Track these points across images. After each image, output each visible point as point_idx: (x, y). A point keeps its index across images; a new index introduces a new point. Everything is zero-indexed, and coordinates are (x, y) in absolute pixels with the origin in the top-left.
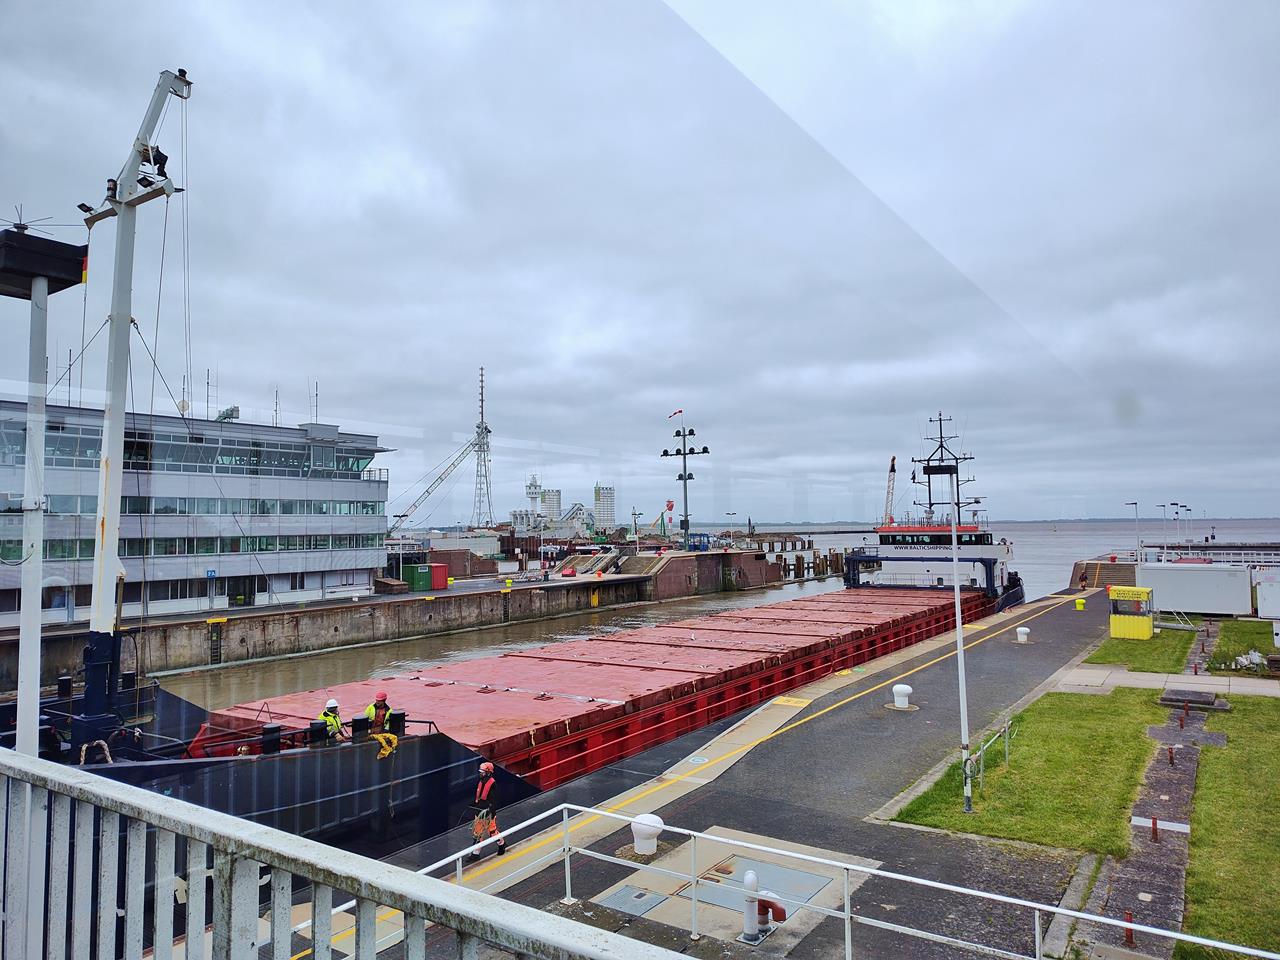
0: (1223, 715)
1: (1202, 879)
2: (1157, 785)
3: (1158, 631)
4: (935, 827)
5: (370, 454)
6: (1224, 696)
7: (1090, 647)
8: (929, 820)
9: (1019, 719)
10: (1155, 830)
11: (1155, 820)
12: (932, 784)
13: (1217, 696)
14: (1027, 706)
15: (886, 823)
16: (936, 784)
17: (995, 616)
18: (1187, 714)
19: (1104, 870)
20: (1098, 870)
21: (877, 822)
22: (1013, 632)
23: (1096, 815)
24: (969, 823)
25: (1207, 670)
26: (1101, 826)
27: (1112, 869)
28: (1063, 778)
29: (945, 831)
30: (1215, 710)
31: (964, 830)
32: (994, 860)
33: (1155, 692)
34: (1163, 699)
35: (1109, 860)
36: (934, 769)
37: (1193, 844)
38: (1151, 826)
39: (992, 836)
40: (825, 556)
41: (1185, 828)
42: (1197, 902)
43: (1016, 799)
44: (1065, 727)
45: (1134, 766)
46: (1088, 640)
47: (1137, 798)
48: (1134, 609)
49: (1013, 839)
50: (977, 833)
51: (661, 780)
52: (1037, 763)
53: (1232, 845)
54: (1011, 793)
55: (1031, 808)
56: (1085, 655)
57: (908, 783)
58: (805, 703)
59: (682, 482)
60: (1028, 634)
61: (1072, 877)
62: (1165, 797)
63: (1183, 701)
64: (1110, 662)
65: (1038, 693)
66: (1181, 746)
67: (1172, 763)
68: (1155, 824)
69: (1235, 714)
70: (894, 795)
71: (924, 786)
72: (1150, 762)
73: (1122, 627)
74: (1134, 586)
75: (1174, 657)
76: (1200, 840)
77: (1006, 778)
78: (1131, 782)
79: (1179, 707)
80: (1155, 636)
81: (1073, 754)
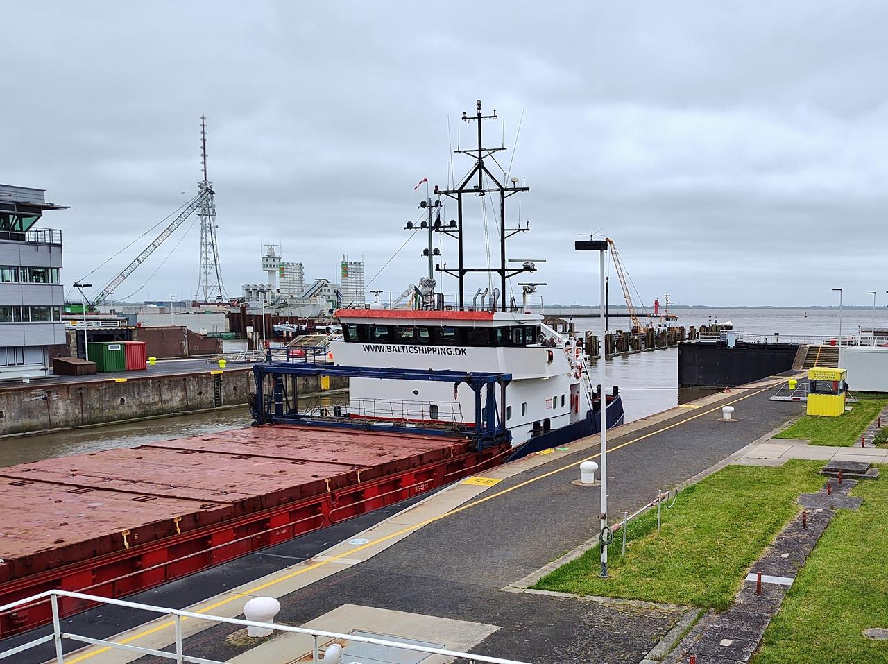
0: (869, 482)
1: (782, 624)
2: (783, 545)
3: (849, 408)
4: (567, 591)
5: (36, 210)
6: (877, 466)
7: (786, 424)
8: (564, 586)
9: (691, 490)
10: (759, 583)
11: (759, 575)
12: (583, 553)
13: (871, 466)
14: (704, 478)
15: (522, 591)
16: (587, 552)
18: (840, 482)
19: (701, 622)
20: (696, 621)
21: (515, 591)
22: (721, 411)
23: (716, 575)
24: (600, 585)
25: (874, 443)
26: (719, 582)
27: (709, 621)
28: (706, 541)
29: (575, 595)
30: (865, 478)
31: (592, 594)
32: (607, 619)
33: (821, 463)
34: (825, 470)
35: (710, 613)
36: (592, 539)
37: (790, 594)
38: (757, 581)
39: (615, 598)
41: (788, 581)
42: (770, 643)
43: (654, 563)
44: (728, 497)
45: (772, 531)
46: (786, 418)
47: (760, 557)
48: (832, 389)
49: (633, 599)
50: (603, 595)
51: (307, 564)
52: (688, 529)
53: (821, 594)
54: (652, 557)
55: (664, 570)
56: (777, 431)
57: (562, 553)
58: (496, 481)
60: (732, 413)
61: (670, 629)
62: (785, 556)
63: (837, 470)
64: (795, 437)
65: (721, 465)
66: (820, 510)
67: (804, 525)
68: (759, 579)
69: (881, 482)
70: (544, 564)
71: (576, 555)
72: (787, 525)
73: (818, 405)
74: (835, 367)
75: (853, 432)
76: (797, 591)
77: (653, 544)
78: (762, 542)
79: (837, 476)
80: (846, 413)
81: (723, 519)
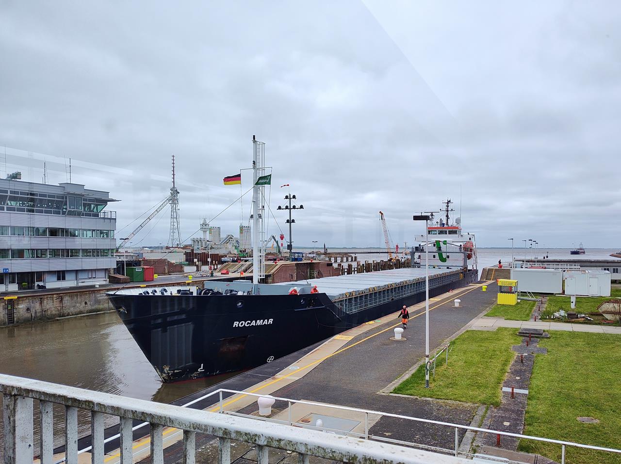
0: (546, 340)
1: (532, 414)
2: (516, 372)
3: (519, 301)
4: (411, 395)
5: (105, 202)
6: (547, 331)
7: (488, 309)
8: (409, 392)
9: (453, 343)
10: (513, 393)
11: (513, 388)
12: (411, 375)
13: (544, 331)
14: (457, 337)
15: (388, 394)
16: (413, 375)
17: (445, 294)
18: (530, 340)
19: (489, 412)
20: (486, 412)
21: (384, 394)
22: (453, 302)
23: (486, 387)
24: (427, 393)
25: (540, 319)
26: (489, 391)
27: (493, 412)
28: (473, 370)
29: (416, 397)
30: (543, 338)
31: (425, 396)
32: (438, 409)
33: (516, 329)
34: (520, 333)
35: (491, 408)
36: (412, 368)
37: (529, 399)
38: (511, 391)
39: (438, 399)
40: (363, 265)
41: (526, 392)
42: (530, 425)
43: (450, 381)
44: (474, 346)
45: (505, 365)
46: (486, 305)
47: (505, 378)
48: (509, 290)
49: (448, 399)
50: (431, 397)
51: (274, 379)
52: (461, 363)
53: (546, 399)
54: (448, 378)
55: (457, 384)
56: (485, 313)
57: (400, 374)
58: (350, 338)
59: (289, 224)
60: (459, 303)
61: (474, 416)
62: (518, 378)
63: (528, 334)
64: (496, 316)
65: (463, 330)
66: (526, 354)
67: (522, 362)
68: (513, 390)
69: (552, 339)
70: (393, 381)
71: (407, 376)
72: (512, 362)
73: (504, 299)
74: (510, 279)
75: (526, 313)
76: (533, 397)
77: (445, 371)
78: (503, 371)
79: (527, 336)
80: (518, 303)
81: (477, 359)
